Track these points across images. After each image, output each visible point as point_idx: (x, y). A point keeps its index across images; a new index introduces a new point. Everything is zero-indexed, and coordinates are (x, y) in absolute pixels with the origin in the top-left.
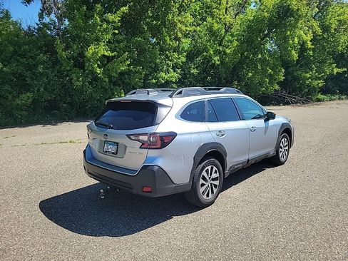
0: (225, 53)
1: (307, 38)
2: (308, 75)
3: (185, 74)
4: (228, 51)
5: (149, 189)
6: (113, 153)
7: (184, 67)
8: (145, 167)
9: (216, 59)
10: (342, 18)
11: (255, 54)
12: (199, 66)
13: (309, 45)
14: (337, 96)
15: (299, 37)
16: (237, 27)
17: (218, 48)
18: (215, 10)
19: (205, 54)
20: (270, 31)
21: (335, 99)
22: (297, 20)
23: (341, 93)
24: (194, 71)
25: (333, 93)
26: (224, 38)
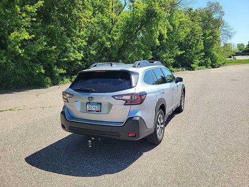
0: (113, 40)
1: (165, 32)
2: (165, 56)
3: (86, 54)
4: (115, 38)
5: (134, 135)
6: (97, 111)
7: (85, 49)
8: (130, 119)
9: (108, 44)
10: (181, 20)
11: (133, 41)
12: (96, 48)
13: (166, 37)
14: (181, 69)
15: (160, 31)
16: (120, 22)
17: (109, 36)
18: (105, 9)
19: (100, 40)
20: (141, 26)
21: (179, 71)
22: (158, 20)
23: (183, 66)
24: (93, 52)
25: (178, 67)
26: (111, 29)
